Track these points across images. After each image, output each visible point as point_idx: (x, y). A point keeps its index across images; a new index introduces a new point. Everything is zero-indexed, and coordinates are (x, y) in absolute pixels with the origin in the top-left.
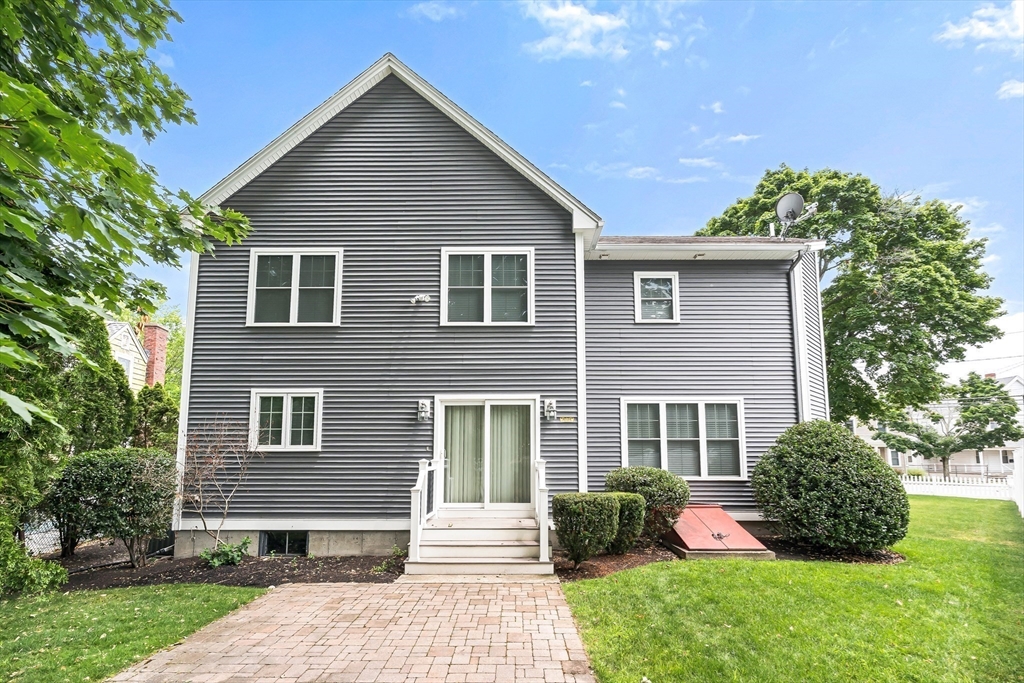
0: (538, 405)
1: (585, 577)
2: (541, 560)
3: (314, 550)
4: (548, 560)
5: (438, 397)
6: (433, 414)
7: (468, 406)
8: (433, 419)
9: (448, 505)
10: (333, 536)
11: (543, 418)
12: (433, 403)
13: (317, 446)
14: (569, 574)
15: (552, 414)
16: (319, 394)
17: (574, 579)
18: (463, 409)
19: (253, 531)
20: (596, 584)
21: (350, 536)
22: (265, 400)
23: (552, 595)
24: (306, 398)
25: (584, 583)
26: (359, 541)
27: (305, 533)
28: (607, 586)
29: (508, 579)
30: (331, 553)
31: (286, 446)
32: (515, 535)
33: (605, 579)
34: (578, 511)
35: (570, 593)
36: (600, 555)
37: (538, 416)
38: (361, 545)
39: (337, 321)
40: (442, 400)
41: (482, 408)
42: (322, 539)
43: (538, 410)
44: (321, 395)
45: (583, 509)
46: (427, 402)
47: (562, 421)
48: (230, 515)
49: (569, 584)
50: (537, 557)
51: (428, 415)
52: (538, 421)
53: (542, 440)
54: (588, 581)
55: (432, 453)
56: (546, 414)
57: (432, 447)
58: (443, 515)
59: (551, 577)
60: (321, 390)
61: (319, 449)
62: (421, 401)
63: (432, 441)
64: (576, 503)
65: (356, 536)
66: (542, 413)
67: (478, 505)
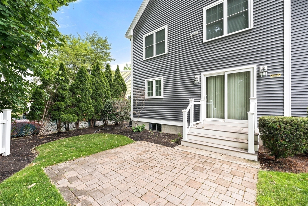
0: (255, 70)
1: (282, 168)
2: (249, 152)
3: (164, 130)
4: (254, 153)
5: (202, 74)
6: (201, 81)
7: (217, 76)
8: (201, 83)
9: (208, 119)
10: (168, 127)
11: (259, 77)
12: (201, 76)
13: (162, 96)
14: (269, 163)
15: (264, 74)
16: (162, 78)
17: (272, 168)
18: (215, 77)
19: (148, 123)
20: (288, 179)
21: (173, 127)
22: (149, 82)
23: (248, 177)
24: (159, 80)
25: (278, 175)
26: (176, 129)
27: (160, 124)
28: (299, 184)
29: (226, 158)
30: (168, 132)
31: (154, 97)
32: (235, 135)
33: (298, 175)
34: (275, 127)
35: (262, 180)
36: (299, 155)
37: (255, 76)
38: (177, 131)
39: (166, 52)
40: (204, 75)
41: (224, 76)
42: (165, 127)
43: (255, 73)
44: (163, 79)
45: (281, 127)
46: (198, 76)
47: (271, 77)
48: (140, 117)
49: (265, 172)
50: (247, 150)
51: (199, 81)
52: (255, 79)
53: (257, 88)
54: (282, 173)
55: (201, 97)
56: (261, 74)
57: (201, 95)
58: (206, 122)
59: (254, 163)
60: (163, 77)
61: (163, 97)
62: (195, 76)
63: (201, 92)
64: (274, 122)
65: (175, 127)
66: (258, 74)
67: (222, 120)
